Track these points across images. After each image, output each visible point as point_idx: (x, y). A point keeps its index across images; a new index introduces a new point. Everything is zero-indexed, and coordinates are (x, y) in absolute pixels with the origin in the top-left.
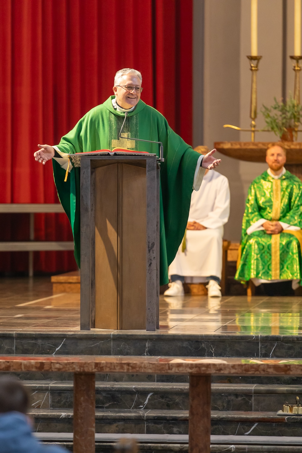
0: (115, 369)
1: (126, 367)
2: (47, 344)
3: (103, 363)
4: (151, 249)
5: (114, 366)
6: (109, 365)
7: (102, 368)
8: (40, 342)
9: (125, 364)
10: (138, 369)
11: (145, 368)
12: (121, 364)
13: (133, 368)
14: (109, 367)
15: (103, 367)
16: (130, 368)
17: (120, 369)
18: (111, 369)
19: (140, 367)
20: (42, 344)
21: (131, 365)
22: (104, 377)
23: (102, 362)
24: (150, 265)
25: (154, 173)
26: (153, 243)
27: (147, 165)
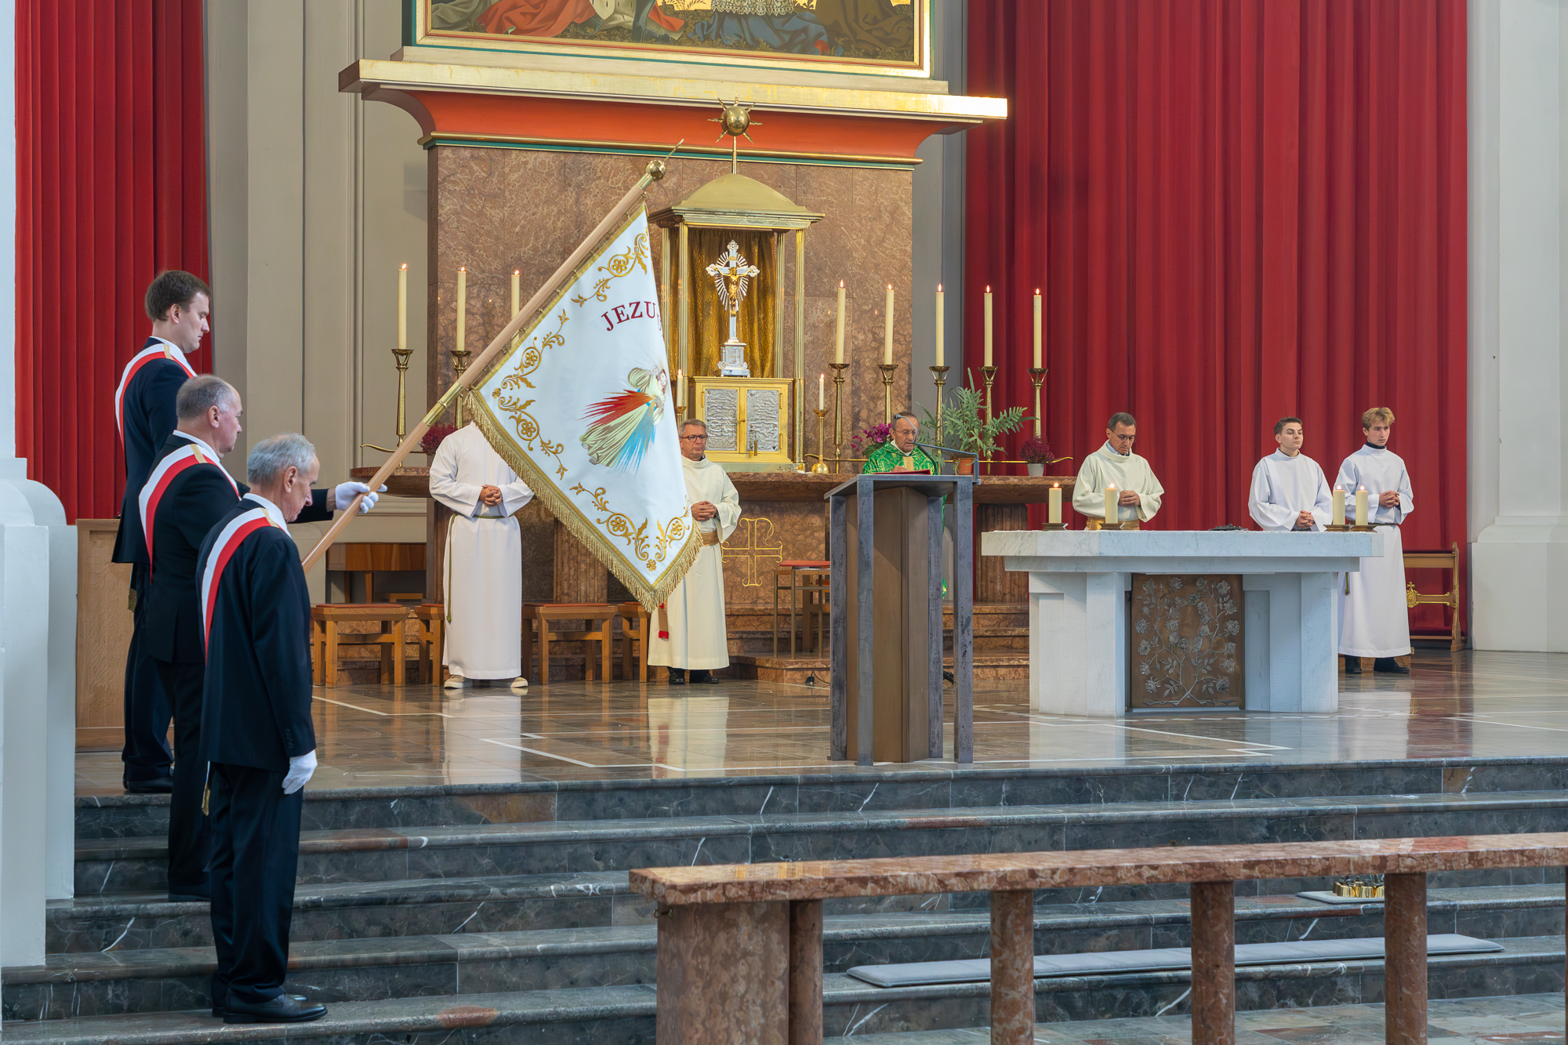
0: (1501, 862)
1: (1518, 857)
2: (850, 793)
3: (1482, 852)
5: (1500, 857)
6: (1490, 857)
7: (1480, 862)
8: (838, 790)
9: (1516, 851)
10: (1537, 860)
11: (1548, 857)
12: (1511, 851)
13: (1530, 858)
14: (1491, 860)
15: (1482, 860)
16: (1525, 859)
17: (1508, 862)
18: (1494, 863)
19: (1541, 857)
20: (842, 794)
21: (1527, 853)
22: (985, 849)
23: (1481, 850)
24: (964, 654)
25: (969, 504)
26: (969, 617)
27: (959, 491)
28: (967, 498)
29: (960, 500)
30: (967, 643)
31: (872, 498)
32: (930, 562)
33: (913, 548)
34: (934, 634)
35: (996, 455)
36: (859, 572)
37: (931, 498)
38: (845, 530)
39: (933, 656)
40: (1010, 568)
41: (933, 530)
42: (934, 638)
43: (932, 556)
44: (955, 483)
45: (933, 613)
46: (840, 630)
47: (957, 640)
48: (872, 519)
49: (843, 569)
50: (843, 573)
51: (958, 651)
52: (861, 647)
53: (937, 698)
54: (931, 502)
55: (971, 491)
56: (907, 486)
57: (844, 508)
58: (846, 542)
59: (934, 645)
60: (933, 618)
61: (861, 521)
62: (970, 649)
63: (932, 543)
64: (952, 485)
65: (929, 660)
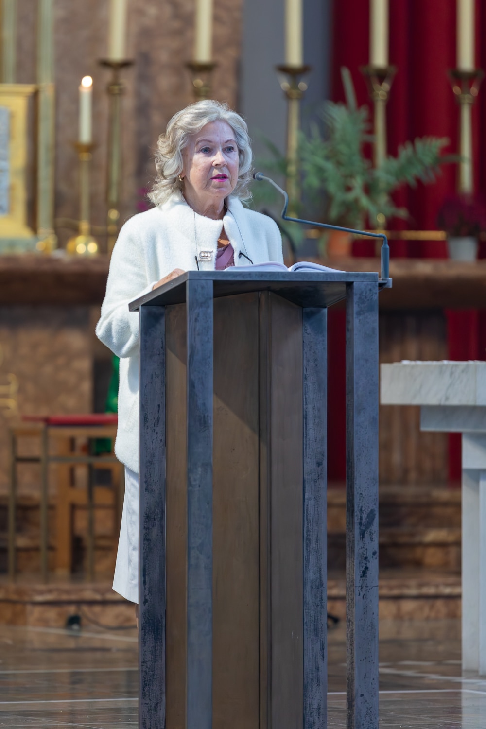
4: (367, 528)
24: (364, 573)
25: (373, 320)
26: (372, 511)
27: (356, 299)
28: (370, 309)
29: (359, 314)
30: (369, 554)
31: (211, 310)
32: (305, 417)
33: (278, 395)
34: (313, 538)
35: (392, 224)
36: (190, 434)
37: (308, 309)
38: (164, 364)
39: (311, 576)
40: (429, 426)
41: (312, 364)
42: (313, 545)
43: (310, 408)
44: (350, 285)
45: (311, 504)
46: (155, 532)
47: (353, 551)
48: (211, 345)
49: (160, 429)
50: (160, 437)
51: (353, 567)
52: (193, 561)
53: (317, 647)
54: (308, 316)
55: (376, 297)
56: (269, 289)
57: (161, 327)
58: (165, 384)
59: (312, 558)
60: (311, 511)
61: (193, 348)
62: (374, 564)
63: (309, 384)
64: (343, 288)
65: (304, 584)
